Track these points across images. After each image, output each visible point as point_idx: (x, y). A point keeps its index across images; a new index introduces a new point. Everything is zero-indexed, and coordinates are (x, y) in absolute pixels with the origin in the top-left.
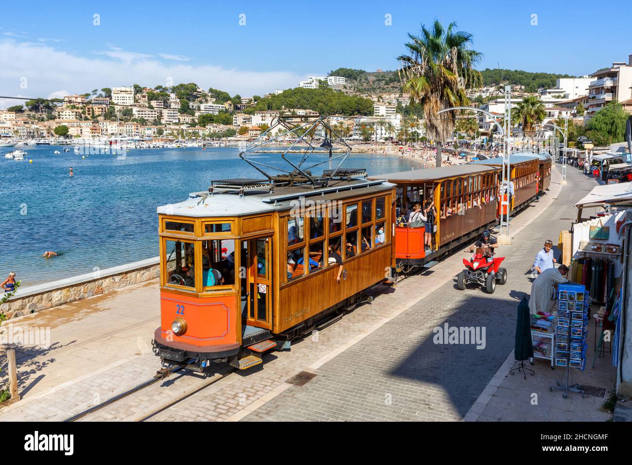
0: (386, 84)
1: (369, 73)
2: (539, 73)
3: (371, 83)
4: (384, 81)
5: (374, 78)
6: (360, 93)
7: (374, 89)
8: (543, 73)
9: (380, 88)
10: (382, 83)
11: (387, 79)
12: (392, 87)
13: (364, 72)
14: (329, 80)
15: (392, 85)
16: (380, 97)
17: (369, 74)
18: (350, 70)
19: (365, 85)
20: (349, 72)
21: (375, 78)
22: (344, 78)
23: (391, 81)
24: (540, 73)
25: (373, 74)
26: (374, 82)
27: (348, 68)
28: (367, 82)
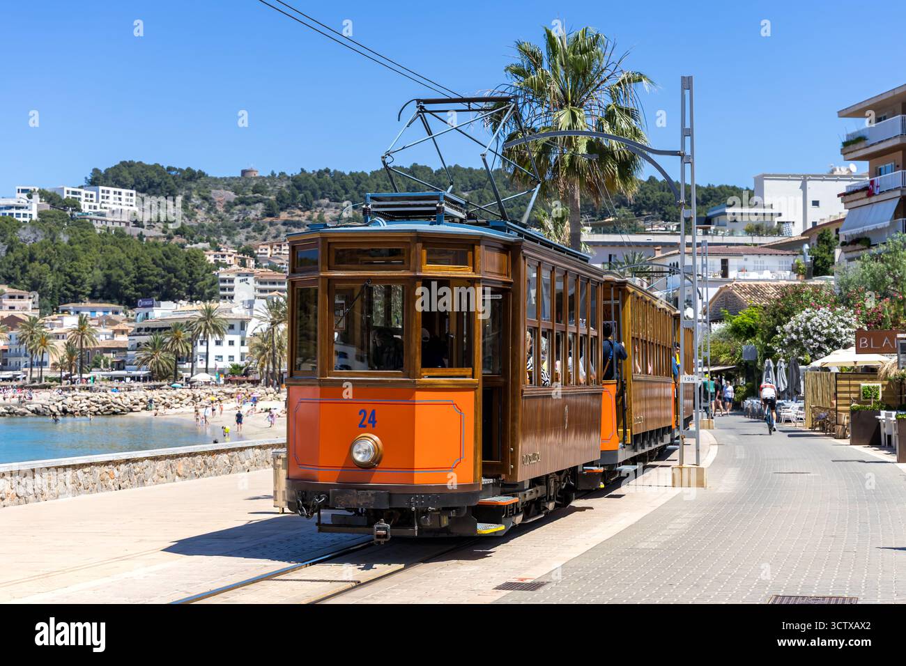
0: (270, 213)
1: (216, 179)
2: (717, 185)
3: (221, 209)
4: (260, 206)
5: (231, 196)
6: (183, 240)
7: (230, 231)
8: (727, 187)
9: (247, 225)
10: (256, 211)
11: (273, 198)
12: (285, 223)
13: (202, 174)
14: (83, 197)
15: (284, 216)
16: (249, 252)
17: (216, 182)
18: (156, 167)
19: (201, 215)
20: (150, 174)
21: (232, 194)
22: (134, 192)
23: (284, 203)
24: (720, 187)
25: (227, 183)
26: (229, 206)
27: (149, 162)
28: (207, 205)
